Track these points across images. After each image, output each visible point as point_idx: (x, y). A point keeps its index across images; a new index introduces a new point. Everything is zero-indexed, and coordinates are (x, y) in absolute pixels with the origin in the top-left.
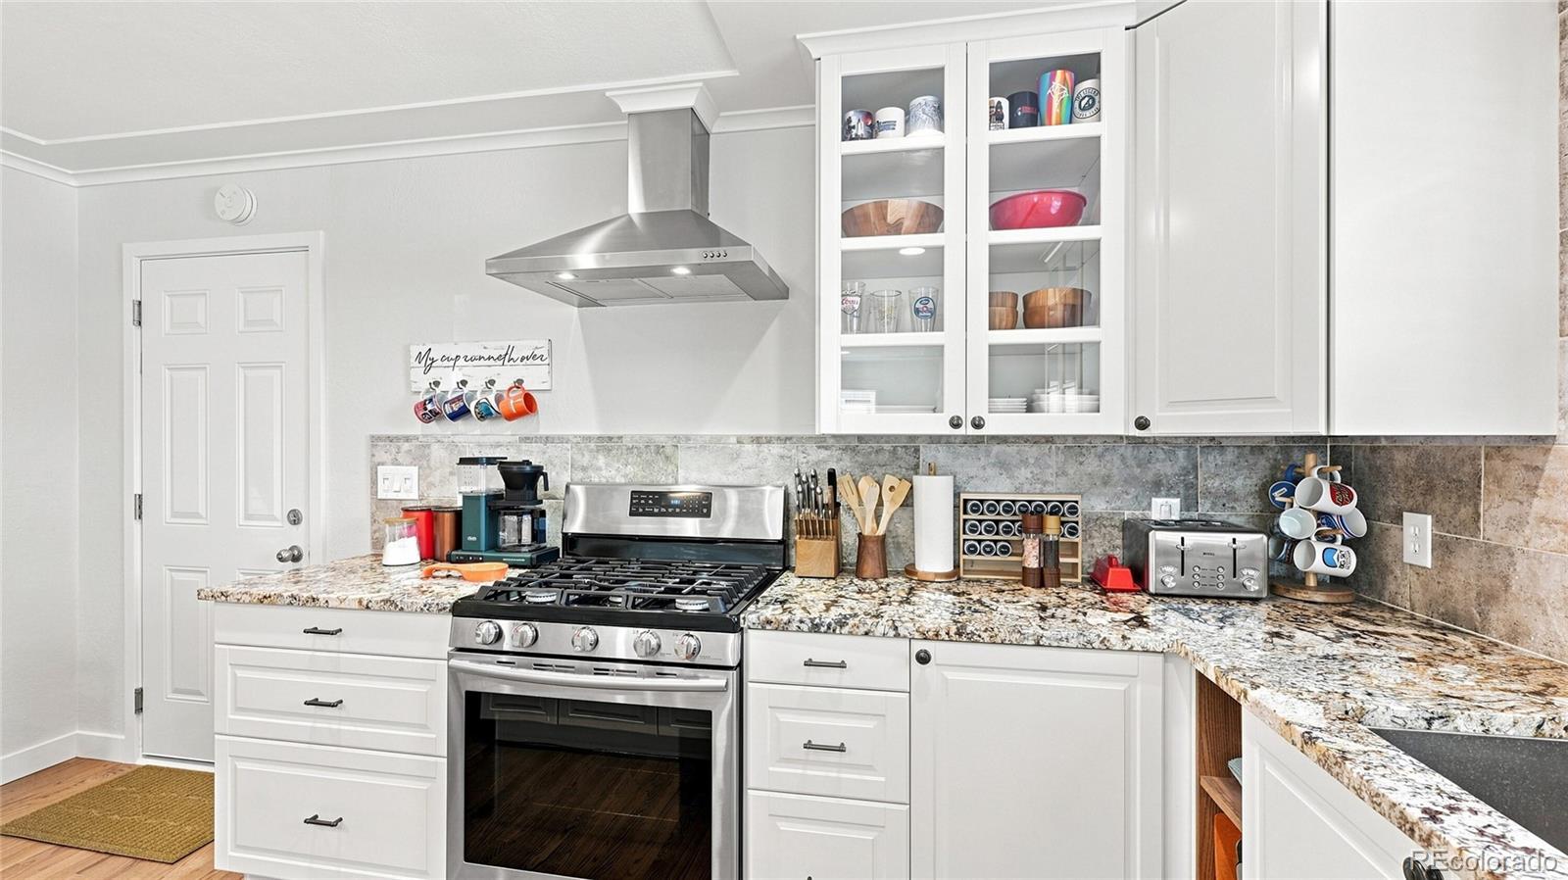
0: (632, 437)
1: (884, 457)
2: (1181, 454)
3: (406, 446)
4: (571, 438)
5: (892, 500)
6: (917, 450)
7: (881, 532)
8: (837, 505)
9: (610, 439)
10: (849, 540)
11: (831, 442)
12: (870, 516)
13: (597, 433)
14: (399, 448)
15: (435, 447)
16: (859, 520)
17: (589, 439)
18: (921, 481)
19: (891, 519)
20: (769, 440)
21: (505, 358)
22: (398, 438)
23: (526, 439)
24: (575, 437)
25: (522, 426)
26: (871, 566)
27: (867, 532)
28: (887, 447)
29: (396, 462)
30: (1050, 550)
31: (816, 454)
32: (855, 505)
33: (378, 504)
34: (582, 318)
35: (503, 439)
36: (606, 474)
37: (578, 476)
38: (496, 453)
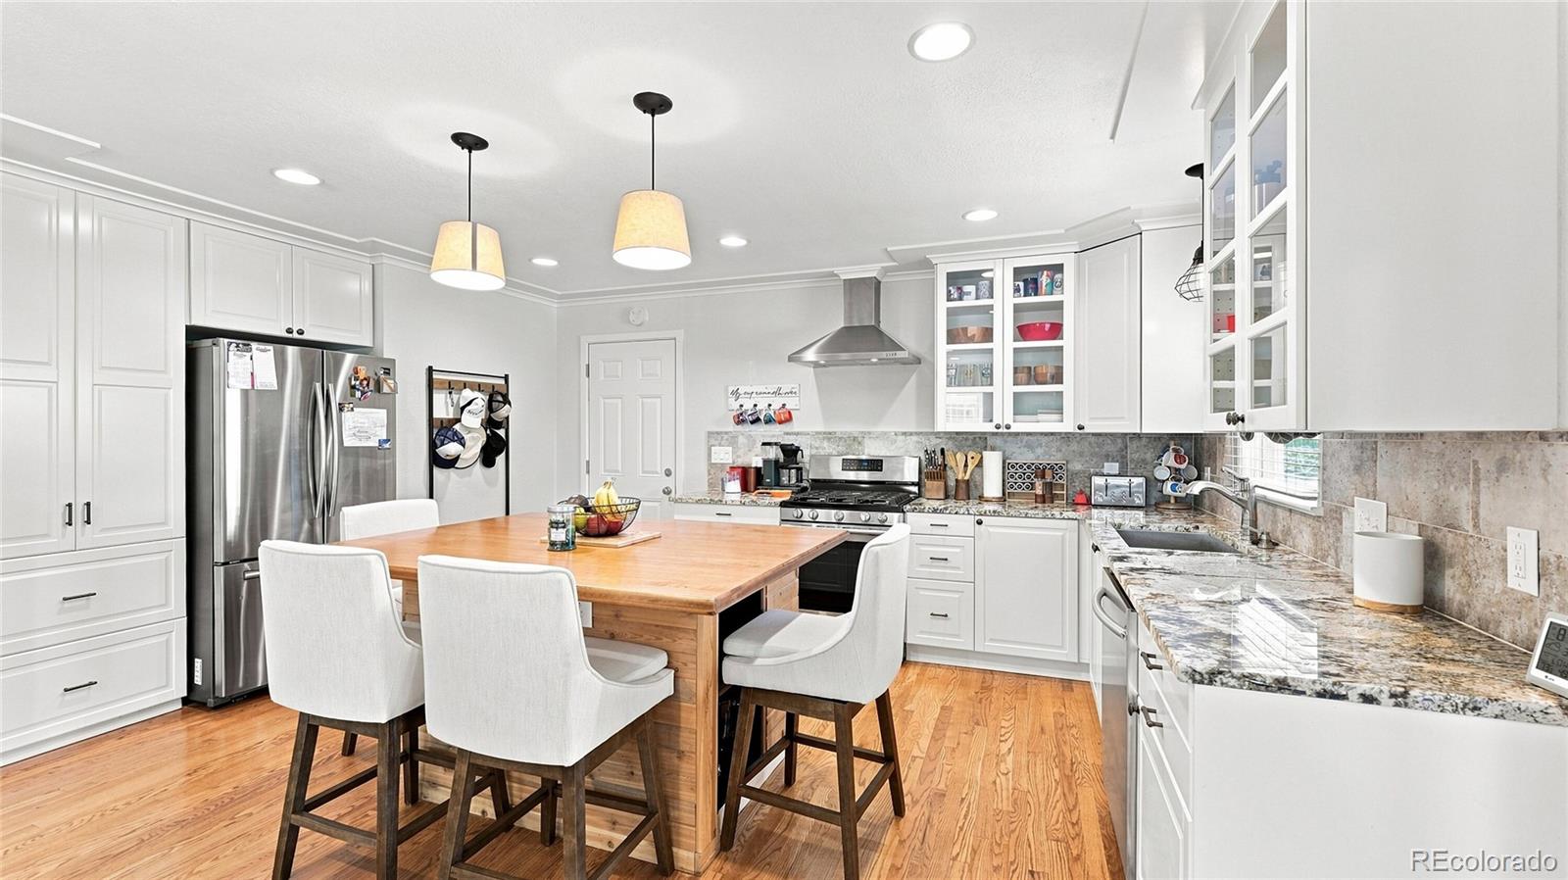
0: (841, 432)
1: (969, 443)
2: (1119, 441)
3: (726, 437)
4: (811, 433)
5: (973, 464)
6: (984, 438)
7: (966, 478)
8: (945, 465)
9: (830, 433)
10: (952, 483)
11: (941, 435)
12: (961, 471)
13: (823, 430)
14: (722, 437)
15: (741, 437)
16: (957, 472)
17: (820, 433)
18: (987, 454)
19: (972, 472)
20: (911, 434)
21: (777, 393)
22: (721, 433)
23: (787, 434)
24: (813, 432)
25: (785, 428)
26: (962, 493)
27: (960, 478)
28: (971, 437)
29: (720, 445)
30: (1049, 486)
31: (935, 441)
32: (954, 465)
33: (712, 465)
34: (816, 374)
35: (775, 433)
36: (828, 451)
37: (814, 452)
38: (773, 441)
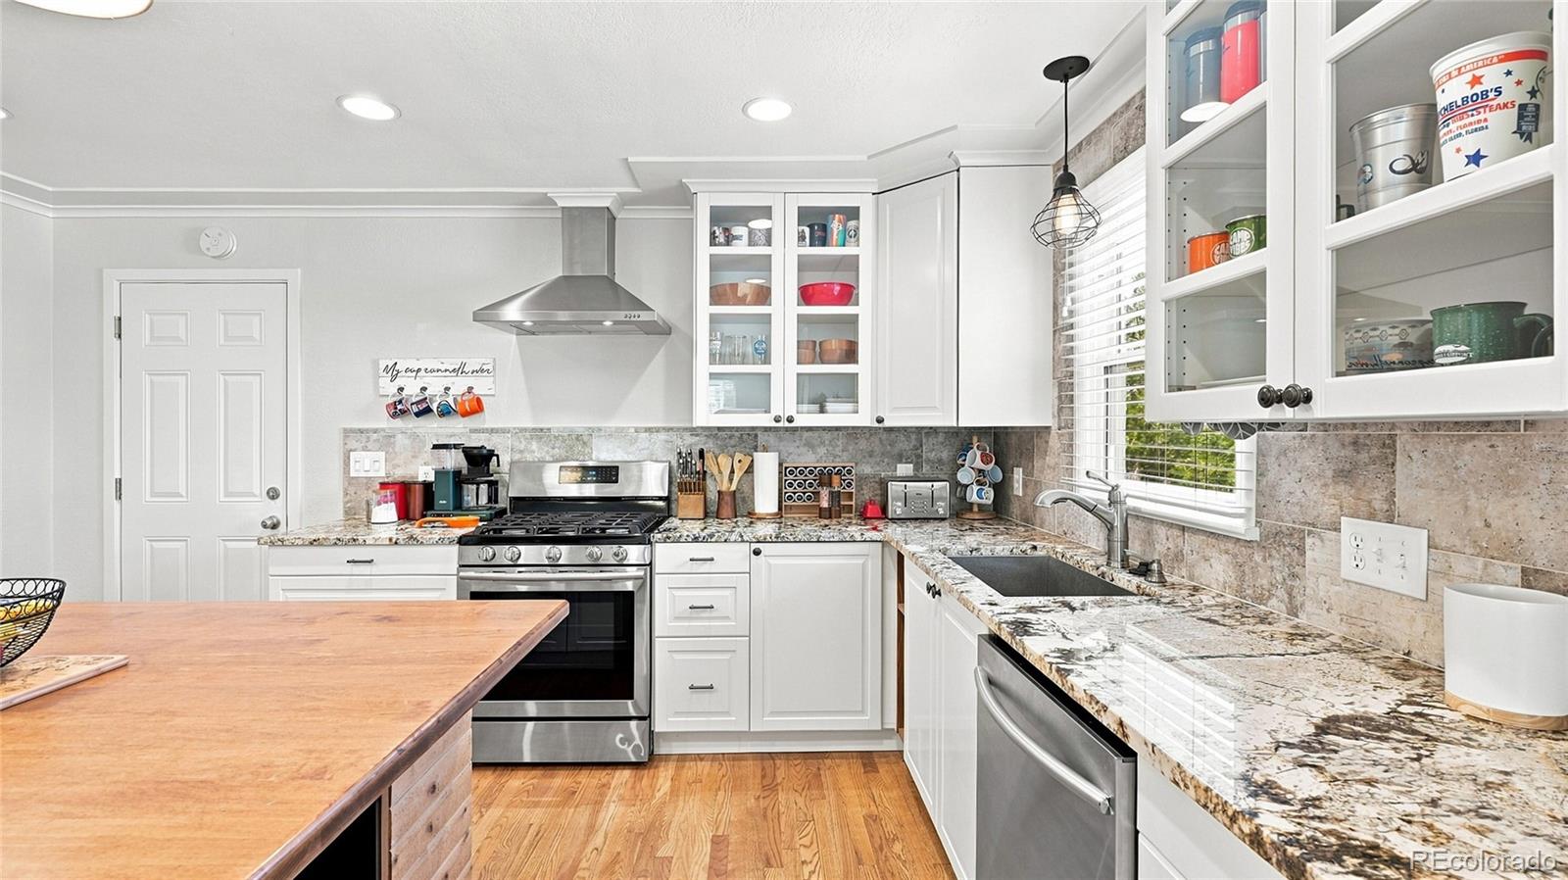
0: (558, 428)
1: (735, 441)
2: (913, 437)
3: (375, 436)
4: (511, 430)
6: (756, 436)
7: (733, 488)
8: (705, 472)
9: (542, 430)
11: (702, 431)
12: (726, 479)
13: (532, 425)
14: (368, 438)
15: (399, 436)
17: (525, 430)
18: (758, 456)
19: (739, 481)
20: (658, 430)
21: (459, 371)
22: (367, 431)
23: (476, 431)
24: (514, 428)
25: (472, 422)
26: (727, 511)
27: (724, 490)
28: (737, 434)
29: (365, 449)
30: (835, 497)
31: (689, 440)
32: (716, 472)
33: (350, 481)
34: (519, 343)
35: (457, 430)
36: (538, 455)
37: (517, 457)
38: (452, 441)
